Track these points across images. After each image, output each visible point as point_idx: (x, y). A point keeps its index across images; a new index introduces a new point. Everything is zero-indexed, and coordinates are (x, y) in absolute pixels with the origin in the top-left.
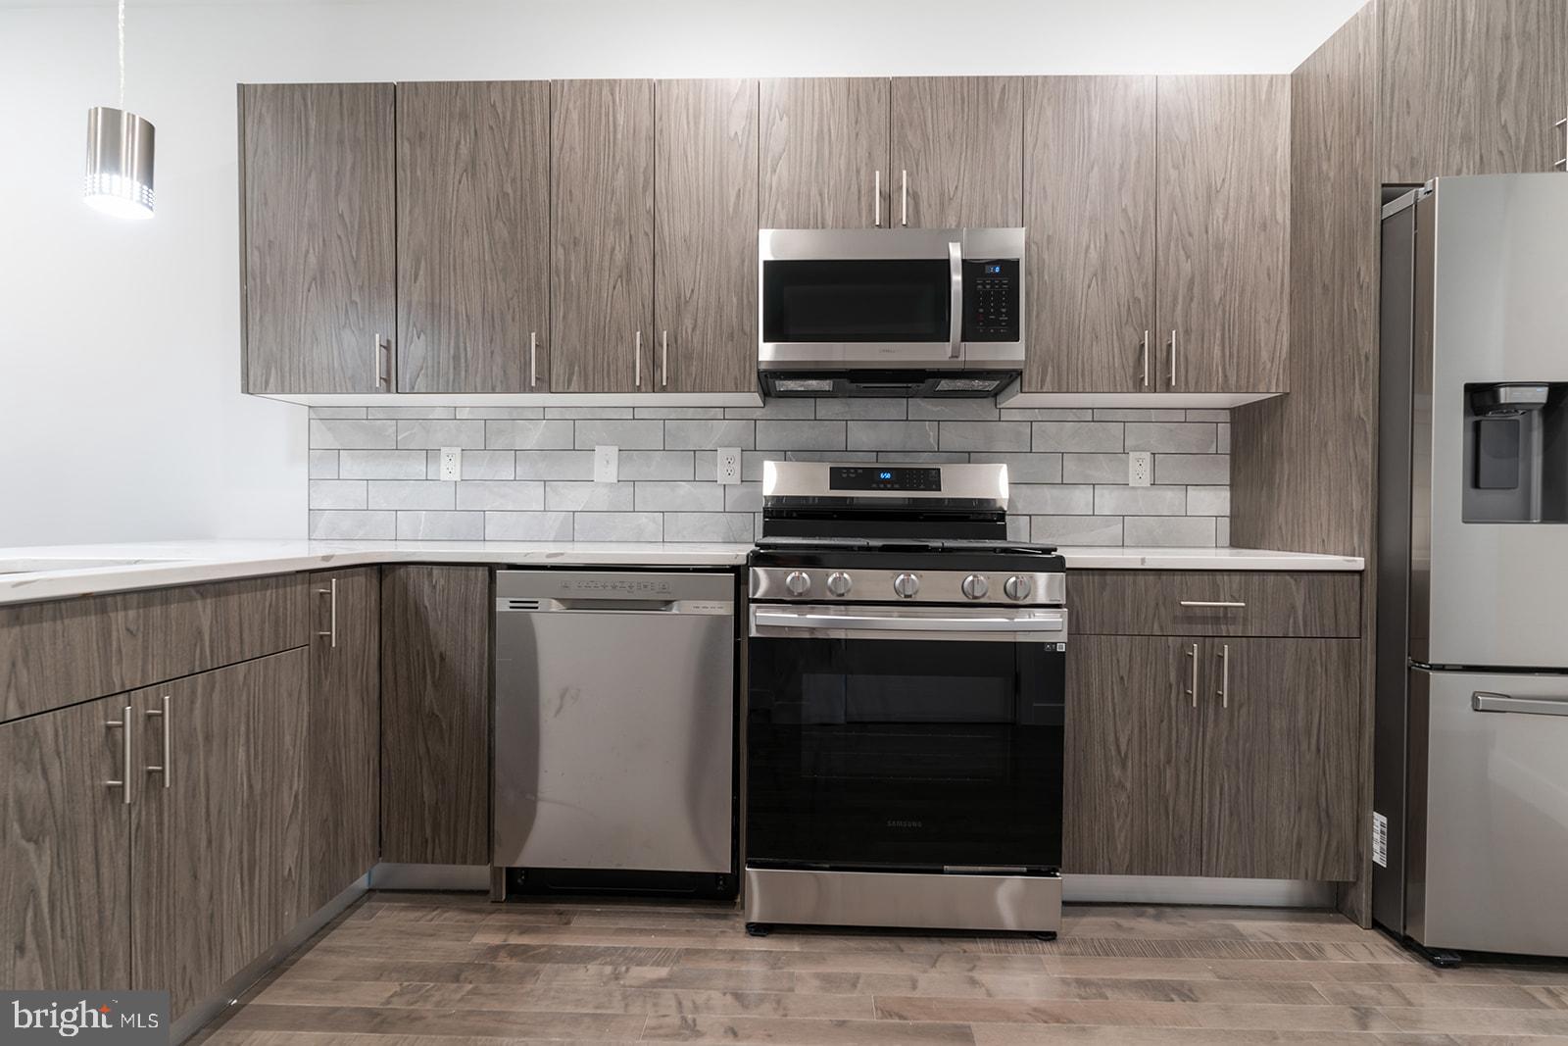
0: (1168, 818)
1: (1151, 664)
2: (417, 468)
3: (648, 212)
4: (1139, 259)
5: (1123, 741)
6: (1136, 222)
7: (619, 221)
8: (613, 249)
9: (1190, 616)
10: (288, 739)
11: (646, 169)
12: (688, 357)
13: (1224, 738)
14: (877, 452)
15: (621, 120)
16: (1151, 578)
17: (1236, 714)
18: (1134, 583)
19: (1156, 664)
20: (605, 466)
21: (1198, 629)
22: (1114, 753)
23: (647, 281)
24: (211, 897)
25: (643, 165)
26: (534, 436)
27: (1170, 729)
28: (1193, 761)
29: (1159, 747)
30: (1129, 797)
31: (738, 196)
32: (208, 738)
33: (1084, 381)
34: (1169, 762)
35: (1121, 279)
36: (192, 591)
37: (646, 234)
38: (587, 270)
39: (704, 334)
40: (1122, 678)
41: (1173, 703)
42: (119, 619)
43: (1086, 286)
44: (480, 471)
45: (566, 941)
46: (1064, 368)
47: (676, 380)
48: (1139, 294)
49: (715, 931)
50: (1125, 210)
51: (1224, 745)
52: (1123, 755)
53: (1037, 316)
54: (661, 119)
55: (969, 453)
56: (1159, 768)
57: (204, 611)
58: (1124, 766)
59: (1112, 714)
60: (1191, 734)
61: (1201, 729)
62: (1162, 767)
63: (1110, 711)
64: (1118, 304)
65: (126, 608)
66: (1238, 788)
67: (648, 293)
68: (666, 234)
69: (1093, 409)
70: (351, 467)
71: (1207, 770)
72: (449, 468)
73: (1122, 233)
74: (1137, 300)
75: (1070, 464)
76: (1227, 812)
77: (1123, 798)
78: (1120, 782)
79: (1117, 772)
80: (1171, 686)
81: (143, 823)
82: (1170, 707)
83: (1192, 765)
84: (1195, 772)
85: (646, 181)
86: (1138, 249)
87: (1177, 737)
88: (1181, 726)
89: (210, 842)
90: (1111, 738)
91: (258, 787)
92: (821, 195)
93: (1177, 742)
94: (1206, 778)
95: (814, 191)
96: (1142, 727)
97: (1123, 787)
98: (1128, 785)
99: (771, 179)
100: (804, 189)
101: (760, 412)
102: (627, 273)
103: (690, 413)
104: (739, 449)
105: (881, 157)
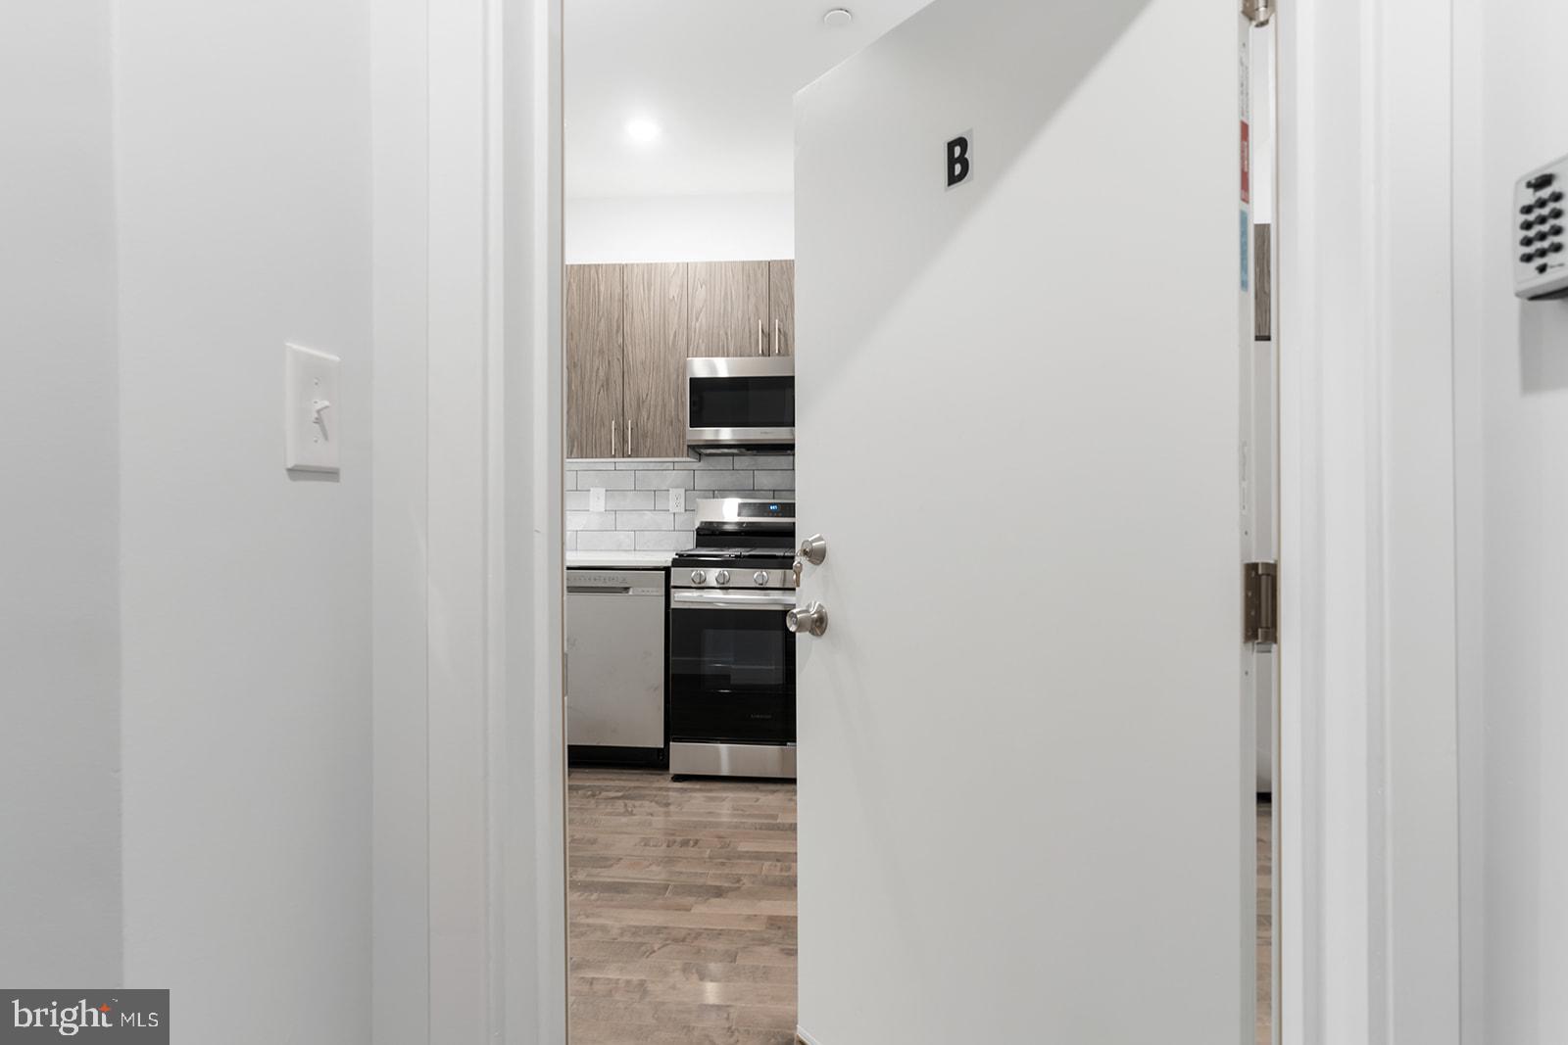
3: (620, 346)
7: (601, 352)
8: (598, 369)
11: (619, 317)
12: (645, 436)
14: (774, 491)
15: (602, 288)
20: (598, 501)
23: (619, 389)
25: (616, 317)
31: (675, 336)
37: (618, 360)
38: (582, 383)
39: (654, 422)
47: (637, 451)
54: (627, 287)
67: (619, 395)
68: (631, 360)
85: (618, 327)
92: (727, 334)
95: (722, 332)
99: (695, 325)
100: (715, 331)
101: (696, 465)
102: (607, 384)
103: (651, 466)
104: (683, 490)
105: (763, 310)
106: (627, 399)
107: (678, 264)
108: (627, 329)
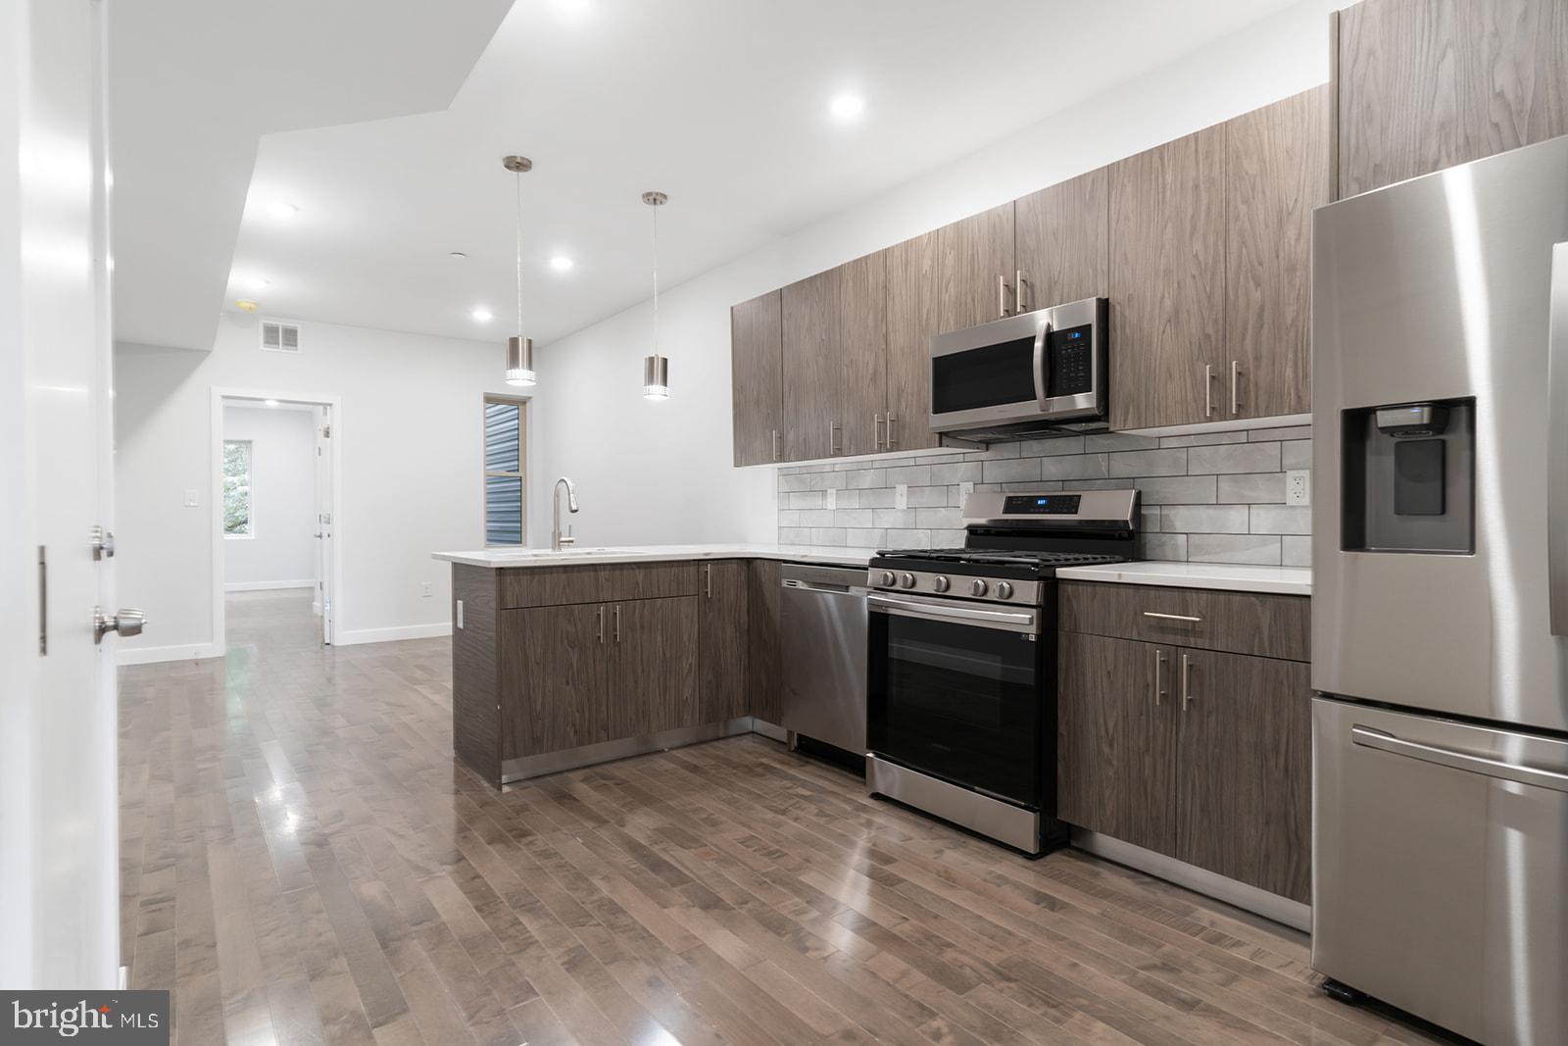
0: (1146, 799)
2: (818, 502)
3: (884, 335)
4: (1209, 297)
5: (1111, 725)
6: (1206, 264)
7: (870, 344)
8: (868, 363)
9: (1162, 626)
10: (685, 638)
12: (904, 427)
13: (1194, 740)
15: (870, 280)
17: (1206, 720)
20: (901, 499)
21: (1170, 639)
22: (1103, 733)
23: (884, 380)
24: (644, 695)
25: (881, 306)
26: (868, 480)
27: (1148, 721)
28: (1168, 754)
29: (1139, 736)
30: (1115, 773)
31: (928, 312)
32: (642, 627)
33: (1160, 417)
34: (1147, 750)
35: (1192, 320)
36: (634, 566)
37: (883, 350)
38: (856, 378)
39: (911, 411)
40: (1109, 672)
42: (602, 574)
43: (1160, 332)
44: (845, 504)
46: (1143, 406)
48: (1210, 330)
50: (1196, 256)
51: (1195, 746)
52: (1111, 737)
53: (1121, 365)
54: (889, 273)
56: (1139, 754)
57: (640, 575)
58: (1111, 746)
59: (1101, 701)
60: (1166, 730)
61: (1174, 727)
62: (1141, 754)
63: (1100, 697)
64: (1190, 343)
65: (606, 570)
66: (1208, 789)
67: (884, 388)
68: (892, 347)
69: (1247, 430)
70: (795, 502)
71: (1180, 765)
72: (831, 502)
73: (1194, 277)
74: (1208, 336)
75: (1225, 486)
76: (1198, 808)
77: (1111, 773)
78: (1108, 759)
79: (1106, 750)
81: (613, 654)
82: (1147, 701)
83: (1167, 758)
84: (1169, 766)
85: (883, 315)
86: (1208, 289)
87: (1154, 730)
88: (1158, 722)
89: (643, 671)
90: (1101, 721)
91: (668, 655)
92: (974, 301)
93: (1154, 736)
94: (1180, 773)
95: (969, 300)
96: (1126, 717)
97: (1111, 764)
98: (1115, 762)
99: (946, 297)
100: (963, 298)
101: (984, 455)
102: (874, 378)
103: (945, 459)
104: (972, 483)
105: (1010, 263)
106: (890, 390)
107: (930, 233)
108: (890, 315)
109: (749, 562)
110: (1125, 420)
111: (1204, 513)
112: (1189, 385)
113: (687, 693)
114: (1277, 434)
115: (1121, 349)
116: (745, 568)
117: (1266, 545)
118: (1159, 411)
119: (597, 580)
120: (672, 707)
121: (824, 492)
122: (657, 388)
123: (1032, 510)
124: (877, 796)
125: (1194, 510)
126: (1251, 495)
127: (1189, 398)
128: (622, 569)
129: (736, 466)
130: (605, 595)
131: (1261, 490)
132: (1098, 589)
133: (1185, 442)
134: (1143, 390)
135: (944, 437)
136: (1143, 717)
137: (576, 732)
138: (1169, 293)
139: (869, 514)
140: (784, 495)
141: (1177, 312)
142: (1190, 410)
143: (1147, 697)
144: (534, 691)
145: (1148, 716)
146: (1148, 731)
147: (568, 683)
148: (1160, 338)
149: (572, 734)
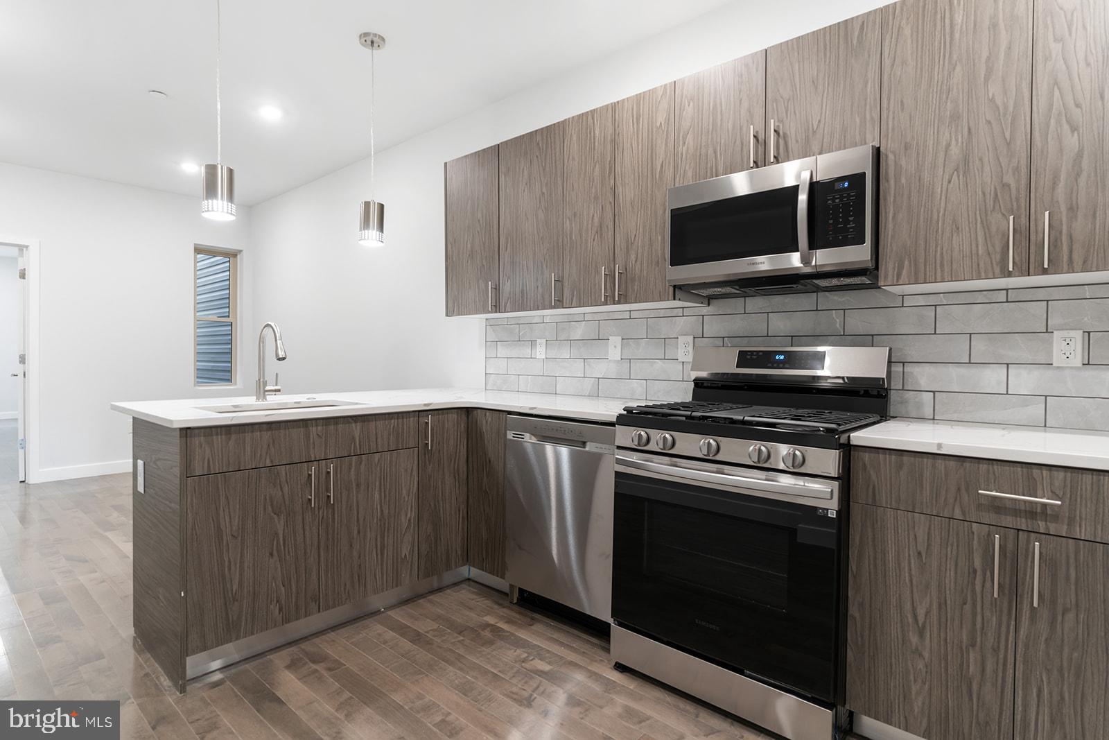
0: (971, 700)
1: (952, 546)
2: (527, 351)
3: (611, 189)
4: (1009, 144)
5: (921, 612)
6: (1006, 108)
7: (596, 198)
8: (593, 216)
9: (997, 506)
10: (404, 492)
11: (610, 161)
12: (633, 280)
14: (792, 336)
15: (597, 133)
16: (952, 464)
18: (934, 466)
19: (958, 546)
20: (614, 350)
21: (1008, 521)
22: (910, 620)
23: (611, 233)
24: (360, 557)
25: (609, 159)
26: (579, 331)
27: (974, 614)
29: (962, 628)
30: (927, 666)
31: (662, 166)
32: (358, 485)
33: (942, 271)
34: (973, 645)
35: (987, 169)
36: (350, 420)
37: (610, 203)
38: (580, 231)
39: (642, 264)
40: (919, 553)
41: (978, 588)
42: (313, 430)
43: (945, 183)
44: (552, 354)
45: (523, 634)
46: (922, 260)
47: (626, 296)
48: (1009, 179)
49: (598, 658)
50: (992, 100)
51: (1042, 646)
52: (920, 625)
53: (894, 217)
54: (618, 127)
55: (872, 335)
56: (961, 648)
57: (356, 429)
58: (921, 634)
59: (909, 584)
60: (1000, 625)
61: (1013, 623)
62: (964, 648)
63: (907, 580)
64: (984, 194)
65: (317, 426)
66: (1062, 698)
67: (611, 240)
68: (621, 200)
69: (1007, 290)
70: (502, 351)
71: (1020, 666)
72: (540, 352)
73: (989, 122)
74: (1006, 186)
75: (979, 345)
76: (1046, 717)
77: (921, 665)
78: (917, 649)
79: (914, 639)
80: (975, 571)
81: (325, 517)
82: (974, 591)
83: (1001, 656)
84: (1005, 665)
85: (610, 168)
86: (1008, 135)
87: (983, 623)
88: (987, 613)
89: (359, 532)
90: (908, 606)
91: (386, 512)
92: (715, 152)
93: (983, 628)
94: (1019, 675)
95: (710, 151)
96: (942, 605)
97: (921, 655)
98: (926, 655)
99: (682, 149)
100: (703, 151)
101: (705, 310)
102: (600, 230)
103: (662, 313)
104: (692, 337)
105: (758, 112)
106: (618, 242)
107: (666, 85)
108: (618, 169)
109: (468, 411)
110: (899, 276)
111: (953, 371)
112: (981, 239)
113: (405, 551)
114: (1042, 294)
115: (894, 201)
116: (464, 417)
117: (1027, 406)
118: (942, 265)
119: (307, 437)
120: (390, 567)
121: (533, 343)
122: (373, 233)
123: (770, 365)
124: (620, 668)
125: (941, 368)
126: (1011, 355)
127: (980, 252)
128: (336, 424)
129: (447, 315)
130: (315, 453)
131: (1020, 349)
132: (905, 459)
133: (932, 300)
134: (922, 243)
135: (680, 290)
136: (968, 607)
137: (280, 610)
138: (957, 140)
139: (580, 364)
140: (491, 344)
141: (966, 161)
142: (982, 265)
143: (973, 584)
144: (230, 569)
145: (974, 605)
146: (974, 624)
147: (271, 555)
148: (944, 189)
149: (277, 611)
